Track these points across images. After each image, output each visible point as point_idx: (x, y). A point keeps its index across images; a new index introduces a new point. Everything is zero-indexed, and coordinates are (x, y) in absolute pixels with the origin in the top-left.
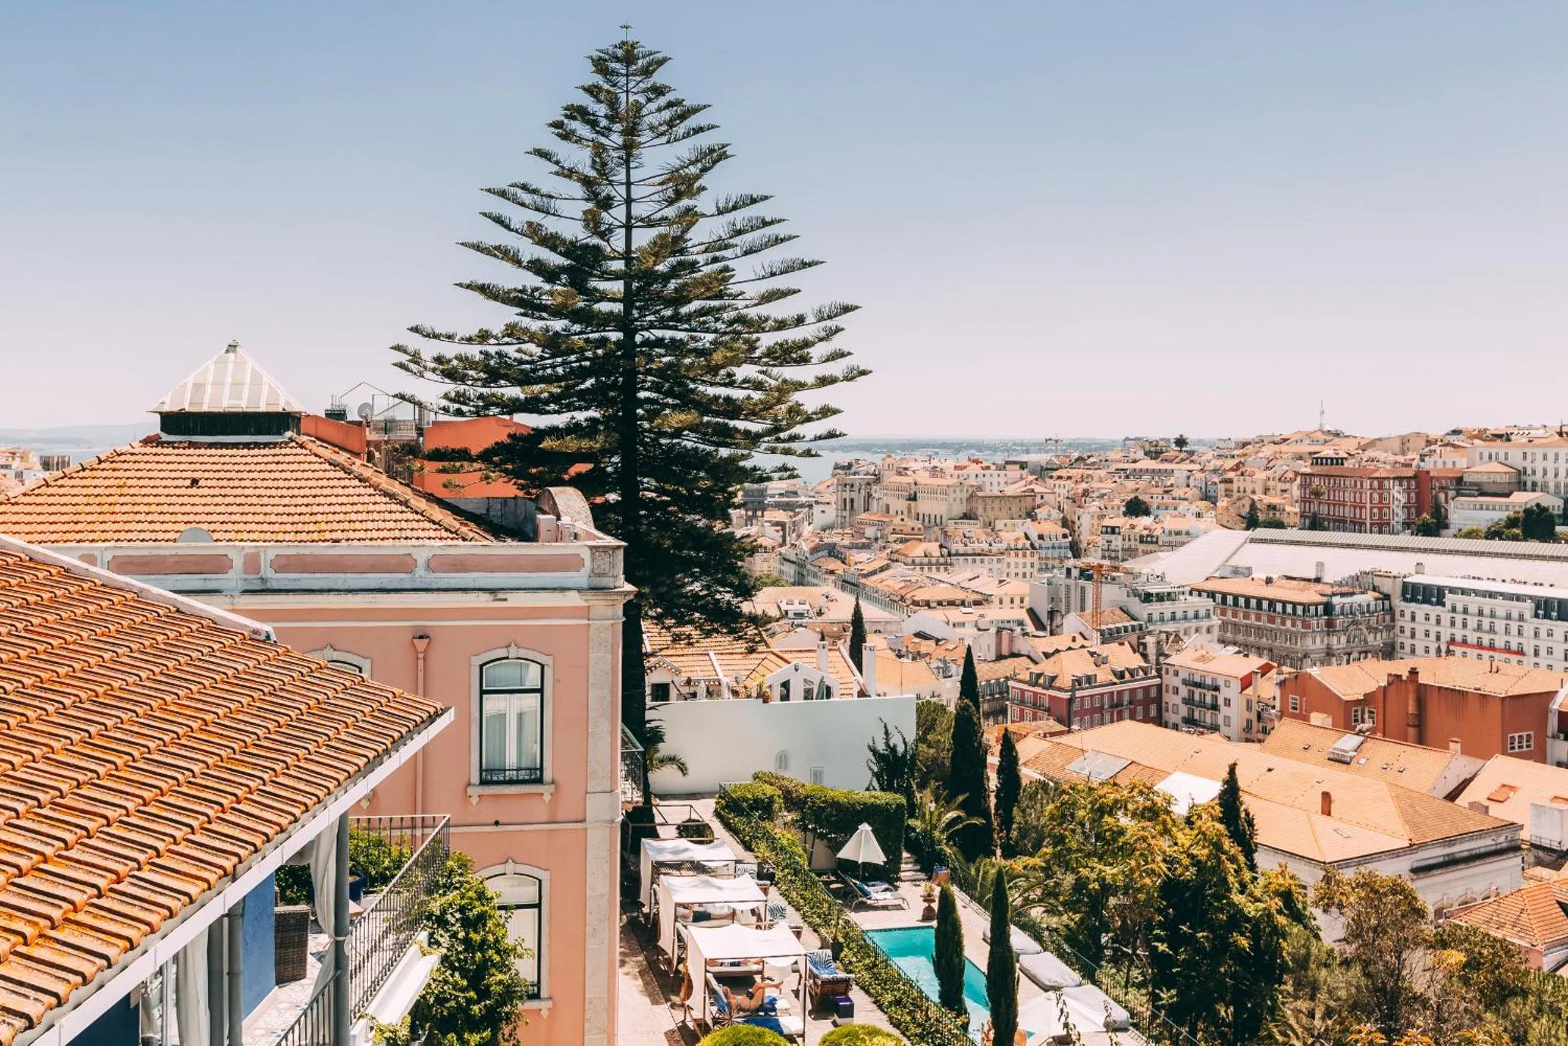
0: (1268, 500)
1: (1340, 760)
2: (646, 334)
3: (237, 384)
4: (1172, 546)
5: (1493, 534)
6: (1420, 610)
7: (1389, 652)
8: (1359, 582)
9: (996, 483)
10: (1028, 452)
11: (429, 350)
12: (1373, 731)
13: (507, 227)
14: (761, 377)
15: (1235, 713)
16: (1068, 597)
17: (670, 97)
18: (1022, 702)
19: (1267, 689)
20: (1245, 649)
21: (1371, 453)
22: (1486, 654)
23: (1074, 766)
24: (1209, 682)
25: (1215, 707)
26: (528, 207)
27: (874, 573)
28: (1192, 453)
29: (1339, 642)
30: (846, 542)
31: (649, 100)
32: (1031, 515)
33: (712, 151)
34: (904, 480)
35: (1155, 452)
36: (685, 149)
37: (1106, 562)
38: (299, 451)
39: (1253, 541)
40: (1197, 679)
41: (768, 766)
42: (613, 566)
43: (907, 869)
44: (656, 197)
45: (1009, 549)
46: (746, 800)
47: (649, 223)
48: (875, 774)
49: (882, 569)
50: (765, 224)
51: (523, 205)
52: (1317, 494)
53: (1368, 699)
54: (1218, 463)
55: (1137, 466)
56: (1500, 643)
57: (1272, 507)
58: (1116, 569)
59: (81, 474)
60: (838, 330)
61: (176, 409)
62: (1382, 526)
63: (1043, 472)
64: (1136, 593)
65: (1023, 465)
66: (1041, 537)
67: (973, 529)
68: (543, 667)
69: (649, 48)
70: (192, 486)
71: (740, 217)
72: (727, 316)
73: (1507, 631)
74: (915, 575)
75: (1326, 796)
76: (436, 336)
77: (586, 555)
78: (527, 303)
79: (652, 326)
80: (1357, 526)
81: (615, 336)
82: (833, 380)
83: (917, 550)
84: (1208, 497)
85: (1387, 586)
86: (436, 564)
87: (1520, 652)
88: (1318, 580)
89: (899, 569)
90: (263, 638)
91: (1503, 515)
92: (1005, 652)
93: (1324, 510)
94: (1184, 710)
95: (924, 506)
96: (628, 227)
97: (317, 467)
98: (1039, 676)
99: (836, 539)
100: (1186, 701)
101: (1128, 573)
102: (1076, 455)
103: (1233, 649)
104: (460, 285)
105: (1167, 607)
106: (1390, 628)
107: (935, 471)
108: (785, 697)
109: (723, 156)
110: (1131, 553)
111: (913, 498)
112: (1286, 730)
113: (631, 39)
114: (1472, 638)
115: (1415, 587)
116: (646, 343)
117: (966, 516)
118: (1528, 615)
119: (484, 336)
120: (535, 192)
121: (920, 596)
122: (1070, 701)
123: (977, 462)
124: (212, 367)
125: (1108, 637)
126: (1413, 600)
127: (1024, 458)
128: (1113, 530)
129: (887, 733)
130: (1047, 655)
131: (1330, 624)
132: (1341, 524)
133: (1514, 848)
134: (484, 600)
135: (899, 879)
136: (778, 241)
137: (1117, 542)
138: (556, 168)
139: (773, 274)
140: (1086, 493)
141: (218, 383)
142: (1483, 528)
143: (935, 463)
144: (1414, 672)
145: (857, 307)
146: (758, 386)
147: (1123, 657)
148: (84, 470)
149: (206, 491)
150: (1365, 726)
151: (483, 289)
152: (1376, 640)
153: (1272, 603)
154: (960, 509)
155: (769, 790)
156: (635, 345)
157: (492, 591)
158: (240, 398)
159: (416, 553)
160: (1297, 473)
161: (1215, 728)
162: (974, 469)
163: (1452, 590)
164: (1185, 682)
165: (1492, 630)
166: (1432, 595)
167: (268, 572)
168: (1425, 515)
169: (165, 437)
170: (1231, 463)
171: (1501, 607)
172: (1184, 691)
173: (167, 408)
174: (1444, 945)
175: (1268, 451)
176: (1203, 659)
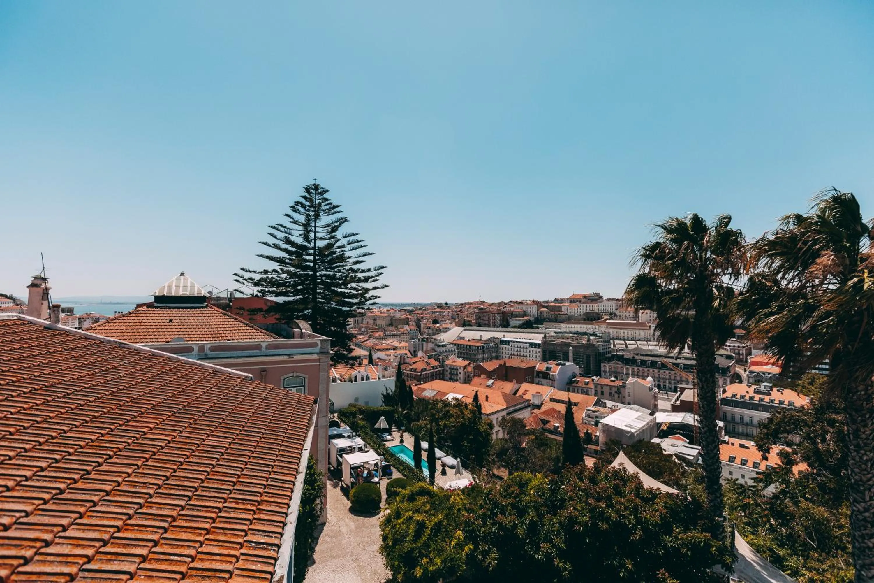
0: (468, 319)
1: (488, 386)
2: (320, 273)
3: (185, 287)
4: (444, 332)
5: (520, 327)
6: (504, 346)
7: (497, 358)
8: (491, 340)
9: (398, 315)
10: (405, 306)
11: (247, 275)
12: (496, 378)
13: (276, 238)
14: (357, 287)
15: (461, 376)
16: (419, 346)
17: (329, 202)
18: (407, 376)
19: (470, 369)
20: (464, 359)
21: (492, 307)
22: (519, 357)
23: (424, 394)
24: (455, 368)
25: (457, 375)
26: (283, 232)
27: (364, 341)
28: (449, 307)
29: (486, 356)
30: (356, 332)
31: (323, 202)
32: (408, 324)
33: (342, 219)
34: (373, 314)
35: (440, 306)
36: (334, 217)
37: (429, 337)
38: (210, 309)
39: (465, 330)
40: (452, 367)
41: (352, 402)
42: (327, 345)
43: (394, 428)
44: (325, 231)
45: (402, 334)
46: (347, 413)
47: (321, 239)
48: (383, 401)
49: (367, 340)
50: (358, 241)
51: (281, 231)
52: (480, 317)
53: (494, 370)
54: (455, 309)
55: (435, 310)
56: (522, 355)
57: (469, 321)
58: (431, 338)
59: (122, 318)
60: (382, 273)
61: (161, 295)
62: (495, 326)
63: (410, 312)
64: (436, 345)
65: (405, 310)
66: (410, 330)
67: (391, 328)
68: (305, 378)
69: (322, 187)
70: (170, 322)
71: (351, 239)
72: (347, 268)
73: (524, 351)
74: (376, 342)
75: (487, 397)
76: (250, 271)
77: (319, 343)
78: (281, 261)
79: (322, 270)
80: (489, 326)
81: (311, 273)
82: (378, 288)
83: (377, 335)
84: (453, 318)
85: (497, 341)
86: (269, 347)
87: (526, 356)
88: (480, 340)
89: (372, 340)
90: (250, 379)
91: (521, 322)
92: (402, 362)
93: (481, 321)
94: (449, 376)
95: (379, 322)
96: (315, 240)
97: (217, 315)
98: (412, 369)
99: (353, 332)
100: (449, 374)
101: (435, 339)
102: (419, 307)
103: (461, 359)
104: (258, 255)
105: (444, 349)
106: (497, 352)
107: (381, 312)
108: (356, 380)
109: (346, 221)
110: (434, 334)
111: (375, 320)
112: (476, 380)
113: (317, 183)
114: (516, 353)
115: (503, 341)
116: (321, 275)
117: (390, 325)
118: (528, 347)
119: (266, 272)
120: (285, 227)
121: (378, 347)
122: (421, 375)
123: (393, 309)
124: (175, 281)
125: (430, 357)
126: (502, 344)
127: (405, 308)
128: (429, 328)
129: (386, 389)
130: (414, 363)
131: (484, 351)
132: (485, 325)
133: (529, 406)
134: (285, 358)
135: (392, 432)
136: (361, 247)
137: (431, 331)
138: (292, 220)
139: (360, 256)
140: (422, 318)
141: (177, 287)
142: (517, 325)
143: (381, 309)
144: (505, 363)
145: (385, 267)
146: (355, 289)
147: (434, 363)
148: (124, 316)
149: (176, 324)
150: (494, 377)
151: (268, 257)
152: (494, 355)
153: (470, 346)
154: (388, 323)
155: (354, 409)
156: (317, 276)
157: (288, 355)
158: (187, 291)
159: (262, 344)
160: (475, 312)
161: (457, 380)
162: (392, 311)
163: (511, 341)
164: (449, 368)
165: (520, 351)
166: (507, 343)
167: (207, 352)
168: (505, 323)
169: (156, 305)
170: (459, 309)
171: (522, 345)
172: (449, 371)
173: (157, 294)
174: (530, 434)
175: (467, 306)
176: (454, 362)
